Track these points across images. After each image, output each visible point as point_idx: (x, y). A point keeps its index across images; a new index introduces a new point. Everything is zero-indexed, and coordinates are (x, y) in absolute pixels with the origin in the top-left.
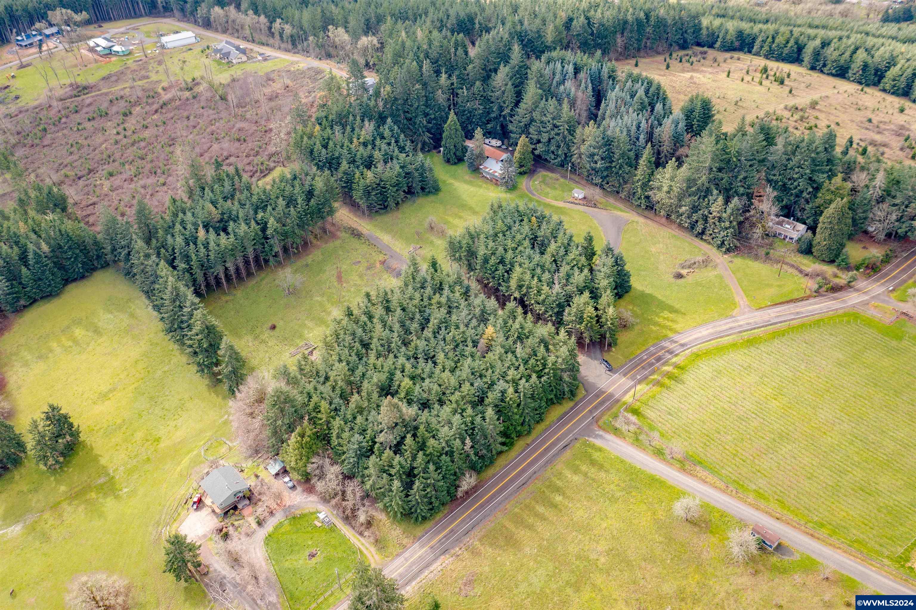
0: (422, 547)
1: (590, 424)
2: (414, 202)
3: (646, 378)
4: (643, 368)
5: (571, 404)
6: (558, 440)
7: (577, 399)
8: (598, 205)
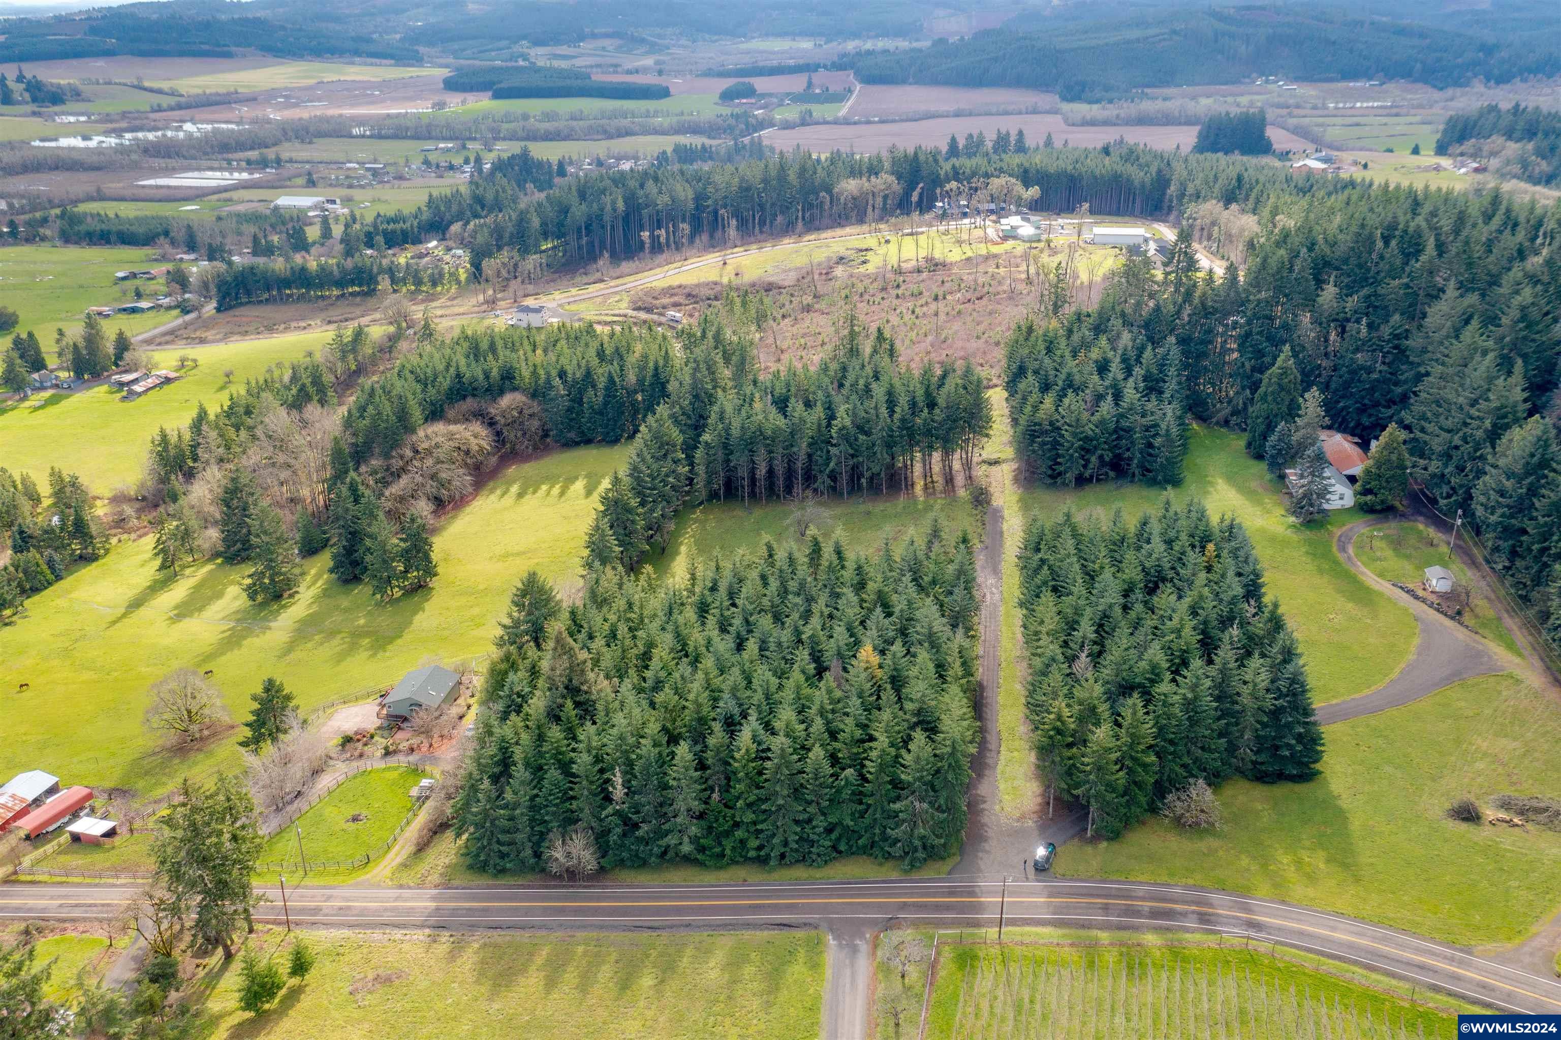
0: (434, 898)
1: (874, 922)
2: (1118, 488)
3: (1084, 926)
4: (1106, 908)
5: (894, 875)
6: (791, 908)
7: (915, 875)
8: (1467, 618)
